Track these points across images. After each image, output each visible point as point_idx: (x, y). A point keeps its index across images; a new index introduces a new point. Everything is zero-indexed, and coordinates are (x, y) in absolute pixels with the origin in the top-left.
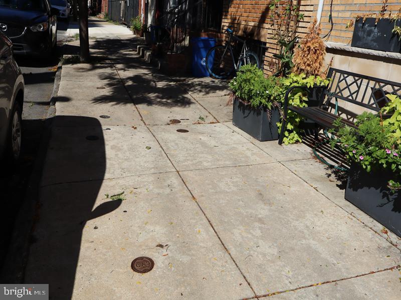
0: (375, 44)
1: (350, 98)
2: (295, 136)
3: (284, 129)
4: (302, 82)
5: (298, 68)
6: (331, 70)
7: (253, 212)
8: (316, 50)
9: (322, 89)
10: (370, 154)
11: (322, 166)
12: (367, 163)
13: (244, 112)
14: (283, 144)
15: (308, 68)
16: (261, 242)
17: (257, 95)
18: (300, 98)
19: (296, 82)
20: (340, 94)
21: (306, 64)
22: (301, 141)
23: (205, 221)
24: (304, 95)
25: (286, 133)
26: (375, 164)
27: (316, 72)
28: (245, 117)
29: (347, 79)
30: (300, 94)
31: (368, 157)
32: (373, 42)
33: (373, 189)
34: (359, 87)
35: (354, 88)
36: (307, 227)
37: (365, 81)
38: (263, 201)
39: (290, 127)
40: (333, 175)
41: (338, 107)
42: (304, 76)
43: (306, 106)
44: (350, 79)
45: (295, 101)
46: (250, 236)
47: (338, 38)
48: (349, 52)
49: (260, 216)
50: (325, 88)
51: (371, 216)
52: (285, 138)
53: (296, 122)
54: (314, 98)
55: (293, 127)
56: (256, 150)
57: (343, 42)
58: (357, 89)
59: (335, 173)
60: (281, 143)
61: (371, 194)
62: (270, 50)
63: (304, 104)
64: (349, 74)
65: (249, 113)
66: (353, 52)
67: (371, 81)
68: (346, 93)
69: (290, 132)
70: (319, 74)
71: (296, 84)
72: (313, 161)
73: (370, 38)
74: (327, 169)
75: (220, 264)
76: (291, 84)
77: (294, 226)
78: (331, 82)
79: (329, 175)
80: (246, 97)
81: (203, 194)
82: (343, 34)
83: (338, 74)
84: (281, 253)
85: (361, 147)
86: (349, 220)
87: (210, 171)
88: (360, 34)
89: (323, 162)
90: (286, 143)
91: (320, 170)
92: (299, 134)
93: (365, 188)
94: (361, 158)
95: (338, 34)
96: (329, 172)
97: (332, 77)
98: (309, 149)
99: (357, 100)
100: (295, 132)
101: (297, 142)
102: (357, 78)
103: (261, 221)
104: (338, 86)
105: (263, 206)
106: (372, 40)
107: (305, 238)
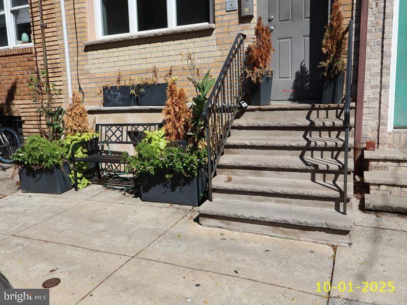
0: (121, 103)
1: (118, 141)
2: (85, 181)
3: (76, 178)
4: (79, 139)
5: (72, 130)
6: (97, 126)
7: (95, 229)
8: (81, 114)
9: (94, 141)
10: (152, 164)
11: (116, 191)
12: (152, 170)
13: (34, 177)
14: (79, 190)
15: (80, 128)
16: (114, 239)
17: (48, 157)
18: (82, 151)
19: (74, 140)
20: (109, 141)
21: (77, 125)
22: (91, 183)
23: (69, 247)
24: (84, 148)
25: (79, 181)
26: (157, 169)
27: (86, 130)
28: (37, 181)
29: (111, 129)
30: (81, 148)
31: (152, 167)
32: (119, 102)
33: (157, 185)
34: (122, 132)
35: (110, 134)
36: (133, 221)
37: (125, 128)
38: (97, 222)
39: (79, 175)
40: (127, 194)
41: (111, 151)
42: (80, 134)
43: (87, 156)
44: (114, 129)
45: (80, 154)
46: (105, 239)
47: (90, 103)
48: (104, 111)
49: (102, 229)
50: (97, 139)
51: (161, 202)
52: (78, 185)
53: (84, 169)
54: (90, 149)
55: (82, 175)
56: (62, 200)
57: (95, 105)
58: (121, 134)
59: (127, 191)
60: (76, 189)
61: (157, 189)
62: (26, 122)
63: (85, 155)
64: (112, 125)
65: (41, 175)
66: (107, 110)
67: (128, 127)
68: (114, 139)
69: (81, 179)
70: (88, 130)
71: (75, 142)
72: (108, 191)
73: (117, 99)
74: (120, 192)
75: (100, 257)
76: (71, 143)
77: (126, 224)
78: (100, 134)
79: (125, 194)
80: (37, 162)
81: (51, 237)
82: (94, 99)
83: (104, 128)
84: (129, 238)
85: (146, 163)
86: (152, 209)
87: (41, 224)
88: (109, 97)
89: (115, 189)
90: (81, 188)
91: (117, 194)
92: (87, 178)
93: (153, 188)
94: (149, 168)
95: (90, 99)
96: (123, 192)
97: (100, 131)
98: (100, 186)
99: (123, 141)
100: (84, 178)
101: (88, 184)
102: (118, 127)
103: (103, 231)
104: (106, 135)
105: (99, 224)
106: (118, 101)
107: (136, 226)
